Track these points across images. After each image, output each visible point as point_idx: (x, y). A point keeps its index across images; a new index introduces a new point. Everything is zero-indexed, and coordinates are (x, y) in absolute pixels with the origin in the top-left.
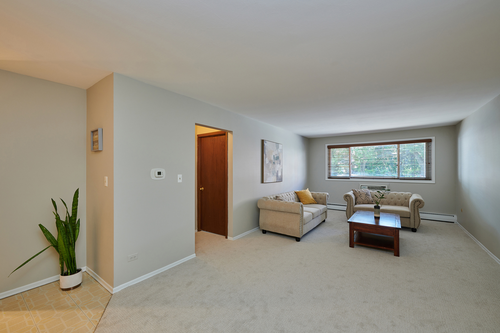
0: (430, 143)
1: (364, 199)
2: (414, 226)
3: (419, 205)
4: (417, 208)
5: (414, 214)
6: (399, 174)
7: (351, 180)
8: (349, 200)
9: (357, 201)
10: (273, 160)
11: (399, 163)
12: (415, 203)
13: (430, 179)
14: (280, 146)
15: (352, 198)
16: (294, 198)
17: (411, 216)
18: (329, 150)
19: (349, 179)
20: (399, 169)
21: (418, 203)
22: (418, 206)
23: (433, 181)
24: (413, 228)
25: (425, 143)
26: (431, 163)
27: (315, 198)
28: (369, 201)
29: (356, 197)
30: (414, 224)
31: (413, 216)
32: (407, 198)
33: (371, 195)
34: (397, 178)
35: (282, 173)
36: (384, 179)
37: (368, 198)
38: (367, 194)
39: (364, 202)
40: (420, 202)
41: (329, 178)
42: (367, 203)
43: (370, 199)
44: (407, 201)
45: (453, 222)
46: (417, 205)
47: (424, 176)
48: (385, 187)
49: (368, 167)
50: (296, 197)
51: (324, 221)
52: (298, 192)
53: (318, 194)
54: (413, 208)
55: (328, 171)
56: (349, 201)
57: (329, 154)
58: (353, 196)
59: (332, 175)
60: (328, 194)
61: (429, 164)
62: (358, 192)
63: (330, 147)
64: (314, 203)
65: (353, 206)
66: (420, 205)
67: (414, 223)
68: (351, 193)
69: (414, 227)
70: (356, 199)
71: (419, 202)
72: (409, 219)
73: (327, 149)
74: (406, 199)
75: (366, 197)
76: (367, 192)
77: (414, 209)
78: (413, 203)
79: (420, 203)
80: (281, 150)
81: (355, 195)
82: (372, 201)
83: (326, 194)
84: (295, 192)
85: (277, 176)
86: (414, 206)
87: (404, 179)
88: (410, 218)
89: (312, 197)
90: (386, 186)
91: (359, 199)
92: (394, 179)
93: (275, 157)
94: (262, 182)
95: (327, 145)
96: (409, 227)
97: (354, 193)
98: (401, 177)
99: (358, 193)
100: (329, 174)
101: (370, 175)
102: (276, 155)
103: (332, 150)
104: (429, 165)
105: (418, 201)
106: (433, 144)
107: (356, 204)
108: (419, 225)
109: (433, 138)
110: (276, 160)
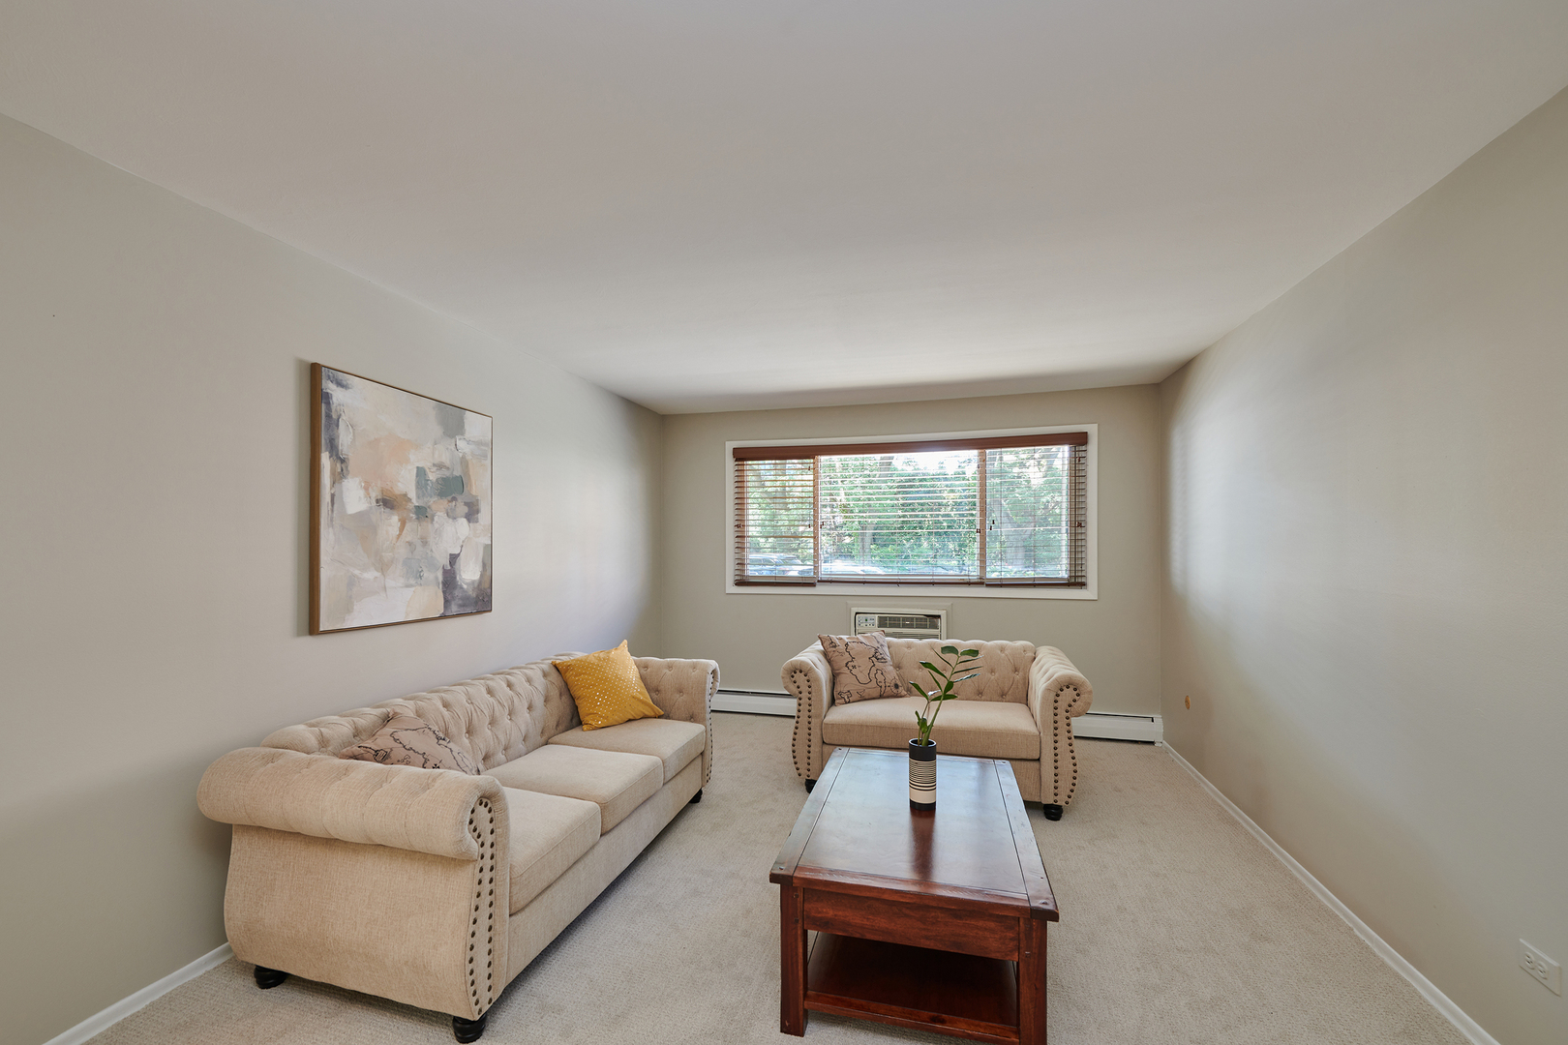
0: (1083, 448)
1: (863, 678)
2: (1056, 795)
3: (1075, 701)
4: (1068, 718)
5: (1056, 742)
6: (983, 567)
7: (820, 589)
8: (804, 688)
9: (838, 689)
10: (412, 494)
11: (983, 523)
12: (1058, 695)
13: (1082, 585)
14: (475, 427)
15: (817, 680)
16: (539, 702)
17: (1043, 751)
18: (740, 468)
19: (812, 585)
20: (983, 548)
21: (1069, 694)
22: (1070, 706)
23: (1089, 593)
24: (1052, 802)
25: (1066, 448)
26: (1086, 523)
27: (652, 689)
28: (883, 684)
29: (833, 670)
30: (1056, 788)
31: (1053, 752)
32: (1021, 667)
33: (892, 658)
34: (974, 579)
35: (487, 566)
36: (933, 583)
37: (879, 676)
38: (876, 657)
39: (868, 693)
40: (1075, 690)
41: (740, 583)
42: (877, 694)
43: (889, 678)
44: (1018, 677)
45: (1152, 743)
46: (1066, 706)
47: (1063, 573)
48: (939, 617)
49: (881, 538)
50: (554, 693)
51: (697, 798)
52: (569, 667)
53: (670, 667)
54: (1052, 718)
55: (737, 556)
56: (805, 695)
57: (740, 483)
58: (822, 672)
59: (752, 571)
60: (713, 664)
61: (1080, 525)
62: (842, 647)
63: (742, 455)
64: (648, 712)
65: (818, 716)
66: (1078, 703)
67: (1056, 781)
68: (811, 656)
69: (1056, 801)
70: (834, 677)
71: (1072, 688)
72: (1036, 764)
73: (730, 463)
74: (1016, 670)
75: (874, 670)
76: (876, 645)
77: (1056, 722)
78: (1052, 696)
79: (1078, 695)
80: (479, 443)
81: (829, 661)
82: (897, 686)
83: (704, 668)
84: (555, 666)
85: (449, 582)
86: (1056, 708)
87: (1001, 586)
88: (1039, 760)
89: (637, 689)
90: (942, 613)
91: (847, 682)
92: (969, 583)
93: (432, 477)
94: (311, 625)
95: (730, 446)
96: (1037, 800)
97: (825, 654)
98: (994, 575)
99: (842, 654)
100: (740, 567)
101: (890, 571)
102: (440, 466)
103: (752, 465)
104: (1079, 530)
105: (1068, 687)
106: (1092, 448)
107: (833, 702)
108: (1072, 791)
109: (1092, 429)
110: (442, 494)
